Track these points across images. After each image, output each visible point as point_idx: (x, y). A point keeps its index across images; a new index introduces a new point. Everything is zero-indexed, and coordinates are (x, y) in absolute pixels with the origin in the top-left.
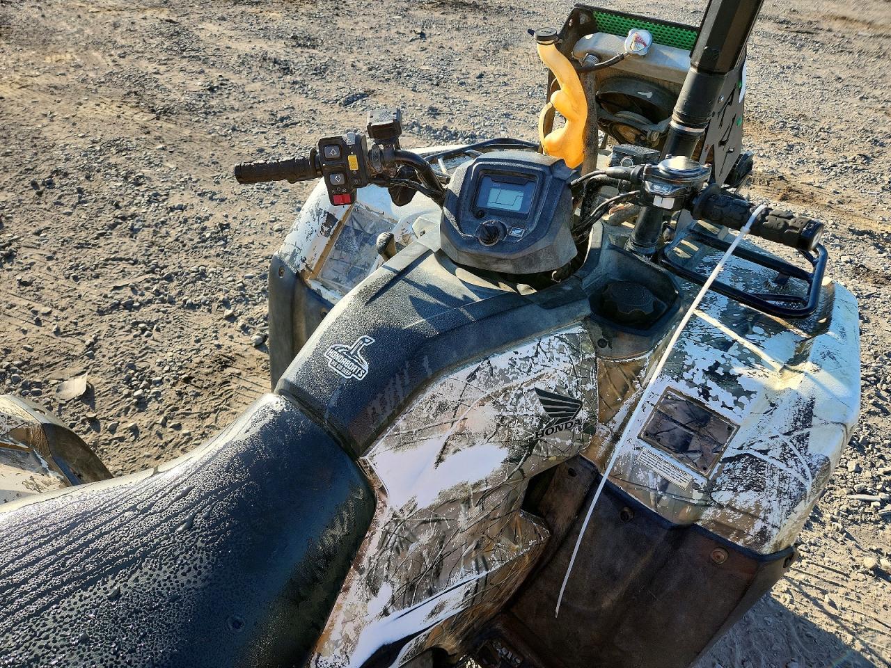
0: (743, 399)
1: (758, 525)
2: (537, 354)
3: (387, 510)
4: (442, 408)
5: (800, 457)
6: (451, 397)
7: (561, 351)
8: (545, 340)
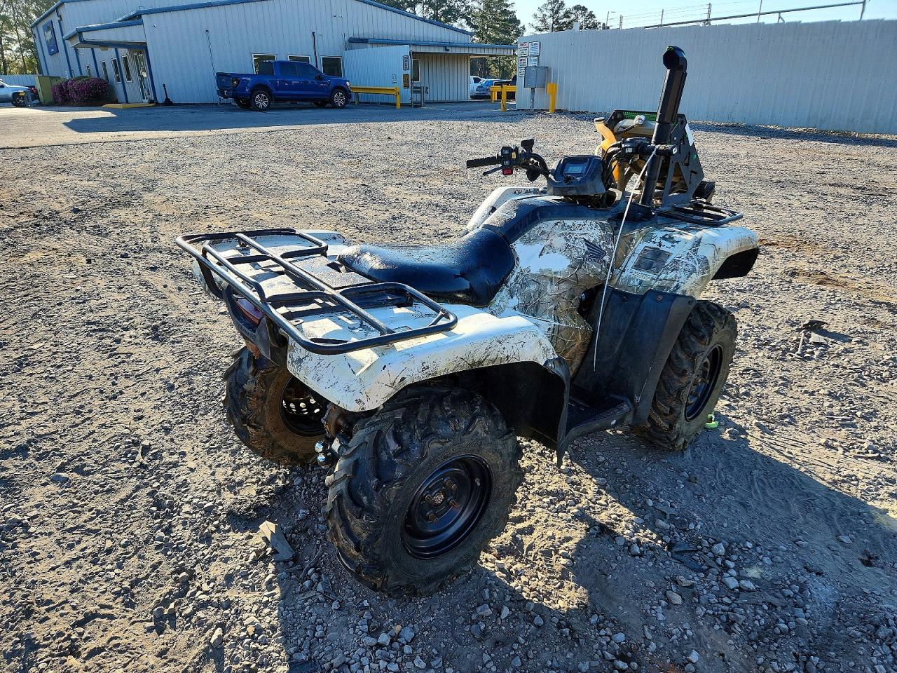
0: (675, 244)
1: (676, 283)
2: (585, 225)
3: (519, 268)
4: (543, 233)
5: (694, 257)
6: (548, 230)
7: (596, 226)
8: (589, 222)
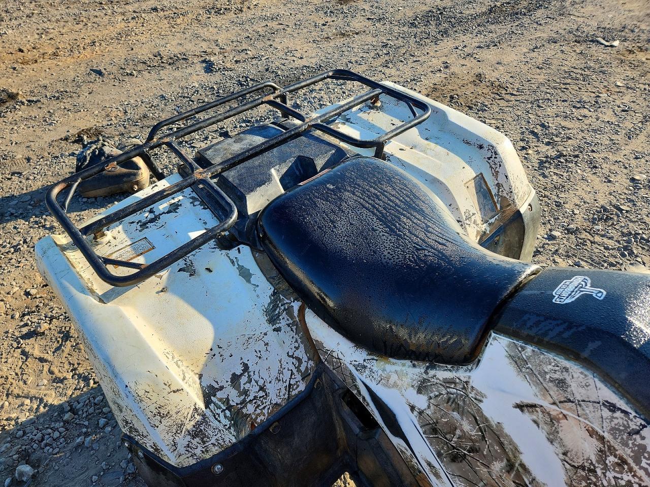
3: (468, 374)
